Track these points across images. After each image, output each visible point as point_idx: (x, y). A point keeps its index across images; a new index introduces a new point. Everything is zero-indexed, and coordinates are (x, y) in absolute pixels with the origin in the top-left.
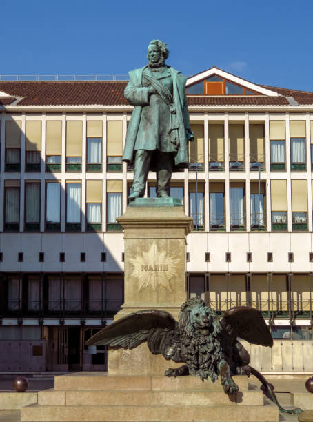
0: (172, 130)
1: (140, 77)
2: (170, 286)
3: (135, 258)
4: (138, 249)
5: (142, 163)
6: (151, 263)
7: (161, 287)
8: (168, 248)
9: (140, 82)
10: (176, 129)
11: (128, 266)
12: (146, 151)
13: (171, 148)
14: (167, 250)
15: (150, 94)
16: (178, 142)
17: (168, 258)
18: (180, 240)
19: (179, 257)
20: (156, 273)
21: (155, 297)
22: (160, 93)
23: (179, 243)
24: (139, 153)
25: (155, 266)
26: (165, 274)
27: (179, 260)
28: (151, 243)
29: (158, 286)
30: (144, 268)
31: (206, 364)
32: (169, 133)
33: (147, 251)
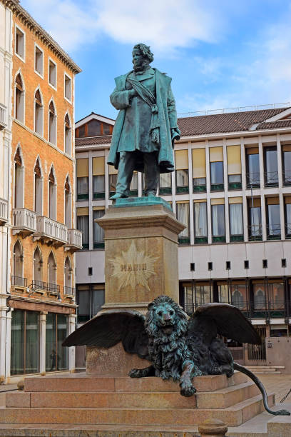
0: (153, 130)
1: (125, 81)
2: (148, 284)
3: (114, 258)
4: (118, 250)
5: (124, 164)
6: (130, 263)
7: (140, 286)
8: (147, 248)
9: (124, 86)
10: (156, 128)
11: (108, 267)
12: (127, 152)
13: (152, 148)
14: (145, 249)
15: (131, 97)
16: (158, 141)
17: (146, 257)
18: (157, 238)
19: (157, 255)
20: (135, 273)
21: (135, 296)
22: (141, 95)
23: (157, 241)
24: (121, 155)
25: (134, 265)
26: (144, 274)
27: (157, 258)
28: (130, 243)
29: (137, 285)
30: (124, 268)
31: (169, 364)
32: (151, 134)
33: (126, 251)
